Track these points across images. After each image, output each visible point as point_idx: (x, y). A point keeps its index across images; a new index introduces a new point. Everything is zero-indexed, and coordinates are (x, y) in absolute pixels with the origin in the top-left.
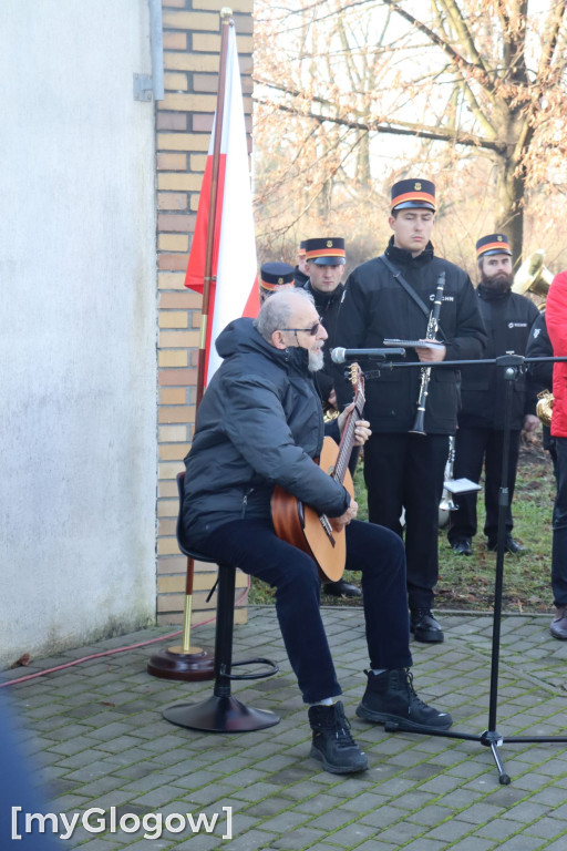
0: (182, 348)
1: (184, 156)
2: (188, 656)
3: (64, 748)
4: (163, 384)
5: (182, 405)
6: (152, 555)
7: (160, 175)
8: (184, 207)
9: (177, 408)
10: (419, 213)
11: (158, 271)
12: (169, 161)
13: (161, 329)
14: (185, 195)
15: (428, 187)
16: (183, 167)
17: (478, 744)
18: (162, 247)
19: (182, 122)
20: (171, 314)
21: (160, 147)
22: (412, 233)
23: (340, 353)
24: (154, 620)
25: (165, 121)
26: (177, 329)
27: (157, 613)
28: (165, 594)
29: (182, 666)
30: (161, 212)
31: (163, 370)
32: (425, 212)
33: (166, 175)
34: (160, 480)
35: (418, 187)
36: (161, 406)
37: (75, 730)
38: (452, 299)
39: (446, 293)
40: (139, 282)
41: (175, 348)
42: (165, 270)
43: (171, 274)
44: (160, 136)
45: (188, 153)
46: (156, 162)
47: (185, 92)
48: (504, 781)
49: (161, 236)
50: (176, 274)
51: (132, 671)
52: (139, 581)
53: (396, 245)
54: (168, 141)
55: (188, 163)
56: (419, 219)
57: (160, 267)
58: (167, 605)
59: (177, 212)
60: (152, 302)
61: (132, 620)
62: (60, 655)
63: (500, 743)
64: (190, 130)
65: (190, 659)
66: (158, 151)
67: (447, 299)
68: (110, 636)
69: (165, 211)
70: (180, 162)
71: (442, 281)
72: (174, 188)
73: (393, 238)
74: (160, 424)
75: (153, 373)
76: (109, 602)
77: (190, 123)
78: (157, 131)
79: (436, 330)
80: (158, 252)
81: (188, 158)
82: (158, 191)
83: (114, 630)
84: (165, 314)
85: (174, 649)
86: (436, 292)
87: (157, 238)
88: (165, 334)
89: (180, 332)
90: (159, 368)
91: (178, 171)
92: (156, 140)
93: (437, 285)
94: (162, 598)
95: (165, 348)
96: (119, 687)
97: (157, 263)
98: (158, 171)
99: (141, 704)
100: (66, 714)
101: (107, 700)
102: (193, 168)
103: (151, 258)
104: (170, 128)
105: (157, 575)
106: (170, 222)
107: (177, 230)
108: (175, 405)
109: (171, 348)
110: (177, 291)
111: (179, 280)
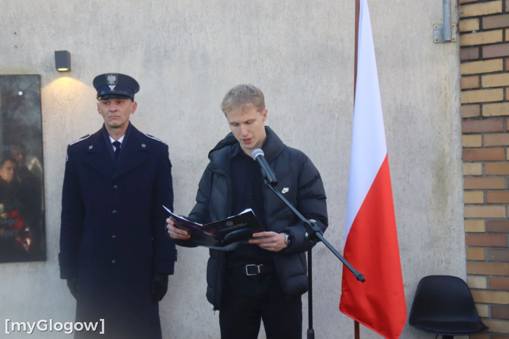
0: (481, 219)
1: (477, 78)
4: (470, 245)
5: (483, 261)
7: (464, 92)
8: (477, 114)
9: (479, 263)
11: (463, 162)
12: (467, 82)
14: (478, 106)
16: (476, 85)
18: (466, 144)
19: (475, 53)
20: (472, 193)
21: (463, 73)
25: (465, 54)
26: (477, 204)
30: (464, 119)
31: (469, 234)
36: (469, 261)
41: (476, 218)
42: (468, 161)
43: (470, 164)
44: (463, 65)
45: (480, 75)
46: (461, 84)
47: (478, 31)
49: (465, 136)
50: (474, 164)
54: (467, 68)
55: (480, 82)
57: (465, 159)
59: (475, 118)
64: (481, 58)
66: (462, 76)
69: (467, 119)
70: (474, 82)
72: (471, 102)
74: (468, 274)
75: (461, 236)
77: (481, 53)
78: (463, 61)
80: (464, 148)
81: (480, 78)
82: (463, 105)
84: (468, 193)
87: (463, 138)
88: (468, 208)
89: (478, 208)
90: (466, 232)
91: (475, 89)
92: (461, 68)
97: (463, 156)
98: (462, 90)
102: (483, 85)
104: (467, 58)
106: (469, 126)
107: (474, 131)
108: (478, 261)
109: (472, 218)
110: (476, 176)
111: (476, 168)
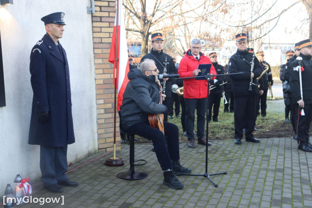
0: (101, 79)
1: (100, 28)
2: (116, 160)
3: (97, 188)
4: (97, 89)
5: (102, 94)
6: (96, 134)
7: (94, 33)
8: (100, 41)
9: (101, 95)
10: (160, 41)
11: (94, 59)
12: (96, 30)
13: (96, 74)
14: (100, 39)
15: (161, 35)
16: (100, 31)
17: (203, 177)
18: (95, 52)
19: (99, 19)
20: (98, 70)
21: (94, 26)
22: (158, 47)
23: (161, 76)
24: (98, 151)
25: (95, 19)
26: (100, 74)
27: (98, 149)
28: (100, 144)
29: (115, 163)
30: (94, 43)
32: (161, 41)
33: (96, 33)
34: (98, 114)
35: (159, 35)
36: (97, 94)
37: (96, 183)
38: (168, 63)
39: (167, 62)
40: (90, 61)
42: (96, 58)
43: (98, 59)
44: (94, 23)
45: (101, 27)
46: (93, 30)
47: (99, 11)
48: (216, 186)
49: (95, 49)
51: (101, 165)
52: (94, 141)
53: (154, 50)
54: (95, 24)
55: (101, 30)
56: (160, 43)
57: (95, 58)
58: (101, 147)
59: (99, 43)
60: (93, 67)
61: (93, 151)
62: (78, 162)
63: (209, 176)
64: (101, 21)
65: (116, 161)
66: (93, 27)
67: (167, 63)
68: (89, 156)
69: (95, 43)
70: (99, 30)
71: (166, 58)
72: (98, 37)
73: (152, 48)
74: (97, 99)
75: (94, 86)
76: (88, 147)
77: (101, 19)
78: (93, 22)
79: (166, 71)
80: (94, 54)
81: (101, 29)
82: (93, 38)
83: (89, 154)
84: (97, 70)
85: (112, 158)
86: (165, 61)
87: (94, 50)
88: (97, 75)
89: (101, 75)
90: (96, 84)
91: (99, 32)
92: (92, 24)
93: (165, 60)
94: (99, 145)
95: (97, 79)
96: (100, 170)
97: (94, 57)
98: (93, 32)
99: (109, 174)
100: (91, 178)
101: (100, 173)
102: (102, 31)
103: (93, 55)
104: (96, 21)
105: (98, 139)
106: (96, 46)
107: (99, 48)
108: (100, 94)
109: (99, 79)
110: (100, 64)
111: (100, 61)
